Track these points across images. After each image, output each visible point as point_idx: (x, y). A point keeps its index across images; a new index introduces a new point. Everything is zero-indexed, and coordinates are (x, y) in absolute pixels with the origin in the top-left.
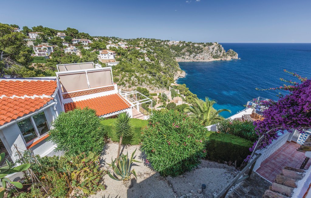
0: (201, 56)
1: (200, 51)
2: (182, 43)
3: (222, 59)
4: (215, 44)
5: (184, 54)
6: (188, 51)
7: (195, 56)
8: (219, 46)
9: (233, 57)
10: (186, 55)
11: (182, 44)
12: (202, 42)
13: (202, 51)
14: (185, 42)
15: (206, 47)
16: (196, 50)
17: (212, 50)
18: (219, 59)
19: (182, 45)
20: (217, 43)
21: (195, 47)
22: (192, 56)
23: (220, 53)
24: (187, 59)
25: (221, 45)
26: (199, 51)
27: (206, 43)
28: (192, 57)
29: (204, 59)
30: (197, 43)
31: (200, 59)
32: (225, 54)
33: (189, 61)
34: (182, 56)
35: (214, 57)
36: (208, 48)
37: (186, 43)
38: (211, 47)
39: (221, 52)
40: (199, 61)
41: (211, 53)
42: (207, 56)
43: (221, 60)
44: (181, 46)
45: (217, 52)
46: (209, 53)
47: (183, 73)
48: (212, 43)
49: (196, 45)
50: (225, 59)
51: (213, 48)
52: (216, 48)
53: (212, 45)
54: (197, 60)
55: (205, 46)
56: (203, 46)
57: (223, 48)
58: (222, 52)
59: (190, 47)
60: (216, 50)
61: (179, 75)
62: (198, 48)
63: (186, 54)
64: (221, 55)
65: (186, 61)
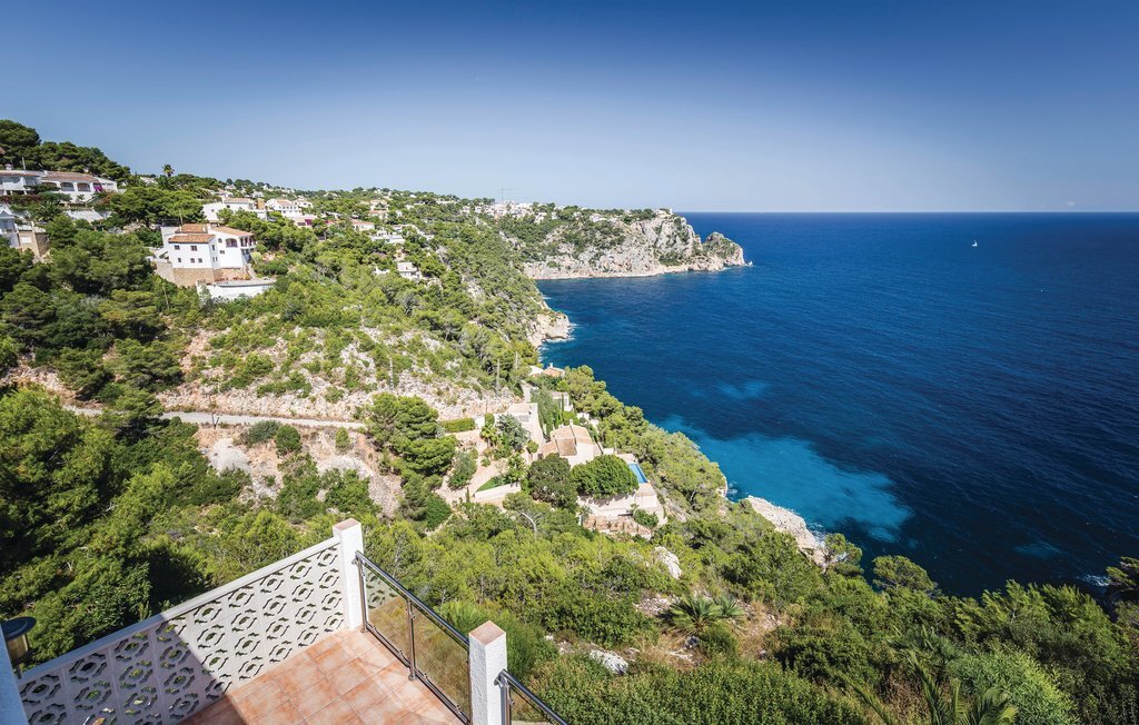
0: (619, 259)
1: (614, 238)
2: (542, 209)
3: (691, 266)
4: (663, 215)
5: (554, 251)
6: (568, 238)
7: (597, 256)
8: (678, 222)
9: (729, 258)
10: (561, 254)
11: (545, 214)
12: (619, 209)
13: (619, 240)
14: (552, 205)
15: (633, 226)
16: (598, 235)
17: (654, 236)
18: (684, 267)
19: (542, 218)
20: (667, 212)
21: (591, 224)
22: (586, 256)
23: (683, 247)
24: (569, 268)
25: (683, 219)
26: (609, 239)
27: (633, 212)
28: (586, 262)
29: (629, 269)
30: (600, 212)
31: (617, 267)
32: (700, 248)
33: (577, 276)
34: (549, 258)
35: (664, 260)
36: (639, 227)
37: (558, 212)
38: (650, 225)
39: (685, 240)
40: (613, 275)
41: (654, 247)
42: (641, 257)
43: (691, 270)
44: (539, 219)
45: (672, 242)
46: (647, 245)
47: (559, 322)
48: (651, 211)
49: (595, 218)
50: (704, 266)
51: (658, 230)
52: (667, 229)
53: (654, 216)
54: (606, 271)
55: (627, 221)
56: (622, 223)
57: (690, 229)
58: (690, 241)
59: (576, 226)
60: (668, 236)
61: (546, 331)
62: (606, 229)
63: (562, 251)
64: (689, 253)
65: (564, 275)
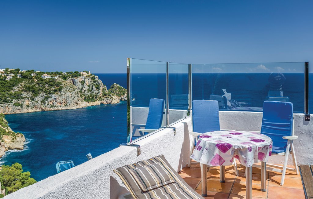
0: (60, 99)
1: (56, 88)
2: (11, 72)
3: (102, 101)
4: (85, 74)
5: (18, 96)
6: (28, 89)
7: (46, 98)
8: (93, 78)
9: (122, 97)
10: (23, 98)
11: (13, 75)
12: (59, 71)
13: (59, 89)
14: (18, 70)
15: (68, 81)
16: (47, 87)
17: (81, 86)
18: (98, 103)
19: (11, 77)
20: (88, 73)
21: (43, 80)
22: (39, 99)
23: (97, 92)
24: (28, 106)
25: (96, 76)
26: (53, 88)
27: (68, 73)
28: (39, 102)
29: (66, 105)
30: (48, 73)
31: (59, 104)
32: (107, 92)
33: (34, 110)
34: (15, 101)
35: (87, 99)
36: (71, 81)
37: (22, 73)
38: (78, 80)
39: (98, 88)
40: (57, 108)
41: (81, 92)
42: (73, 98)
43: (102, 104)
44: (9, 78)
45: (91, 89)
46: (76, 91)
47: (18, 139)
48: (78, 73)
49: (46, 77)
50: (109, 101)
51: (83, 83)
52: (88, 82)
53: (80, 75)
54: (52, 107)
55: (65, 78)
56: (61, 79)
57: (101, 82)
58: (101, 88)
59: (33, 82)
60: (89, 86)
61: (8, 145)
62: (51, 83)
63: (24, 96)
64: (100, 95)
65: (25, 111)
